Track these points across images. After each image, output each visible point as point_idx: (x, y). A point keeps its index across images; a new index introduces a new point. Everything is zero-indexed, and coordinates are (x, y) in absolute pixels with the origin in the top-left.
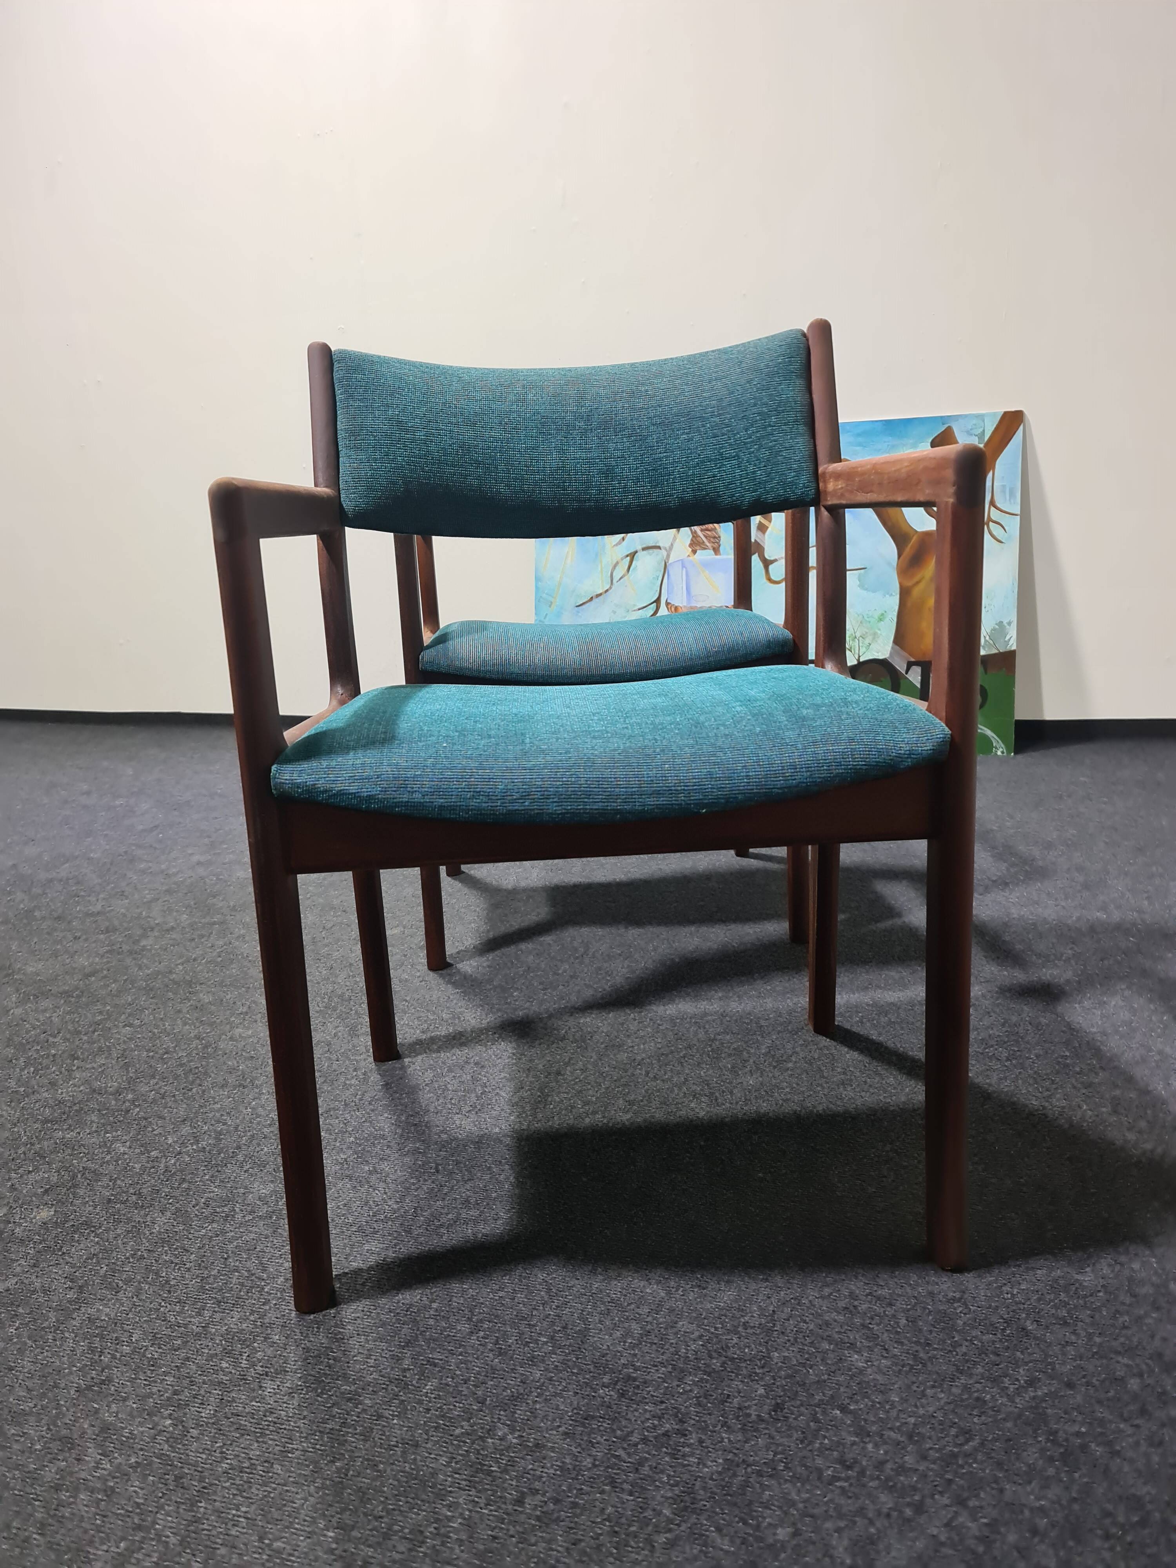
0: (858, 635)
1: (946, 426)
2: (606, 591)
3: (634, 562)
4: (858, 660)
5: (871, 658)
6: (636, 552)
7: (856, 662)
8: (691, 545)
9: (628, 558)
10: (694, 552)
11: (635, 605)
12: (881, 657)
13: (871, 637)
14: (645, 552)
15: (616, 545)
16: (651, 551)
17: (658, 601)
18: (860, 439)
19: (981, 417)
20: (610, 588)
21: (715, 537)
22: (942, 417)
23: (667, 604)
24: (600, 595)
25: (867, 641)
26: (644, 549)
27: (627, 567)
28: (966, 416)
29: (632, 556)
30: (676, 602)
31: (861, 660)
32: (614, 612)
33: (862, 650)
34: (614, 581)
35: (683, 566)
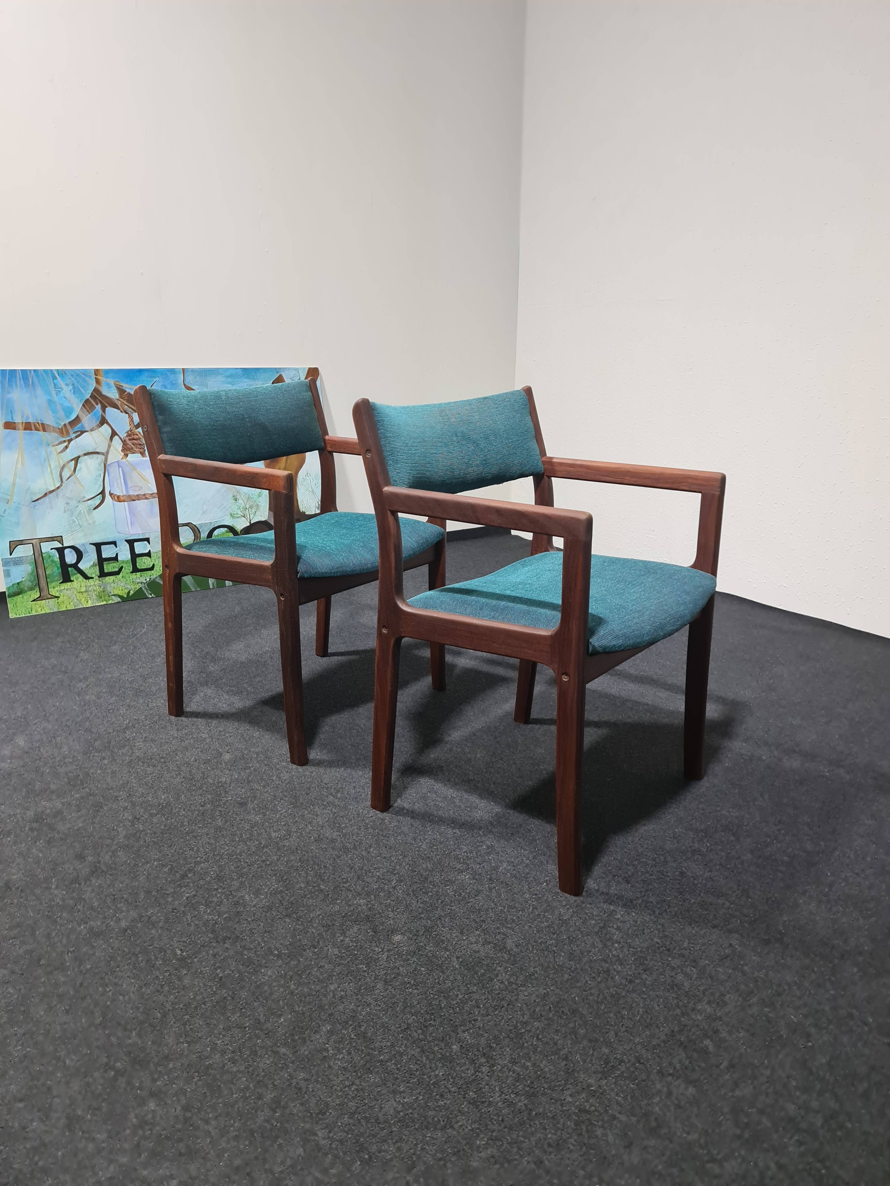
0: (248, 506)
1: (279, 374)
2: (58, 488)
3: (78, 465)
4: (250, 523)
5: (258, 520)
6: (79, 457)
7: (248, 524)
8: (123, 450)
9: (73, 462)
10: (126, 455)
11: (84, 497)
12: (263, 520)
13: (255, 508)
14: (86, 457)
15: (61, 452)
16: (91, 456)
17: (103, 493)
18: (229, 380)
19: (297, 370)
20: (61, 485)
21: (140, 445)
22: (276, 369)
23: (111, 494)
24: (53, 491)
25: (254, 510)
26: (85, 455)
27: (73, 469)
28: (289, 369)
29: (77, 459)
30: (117, 492)
31: (252, 522)
32: (68, 504)
33: (252, 516)
34: (64, 480)
35: (119, 466)
